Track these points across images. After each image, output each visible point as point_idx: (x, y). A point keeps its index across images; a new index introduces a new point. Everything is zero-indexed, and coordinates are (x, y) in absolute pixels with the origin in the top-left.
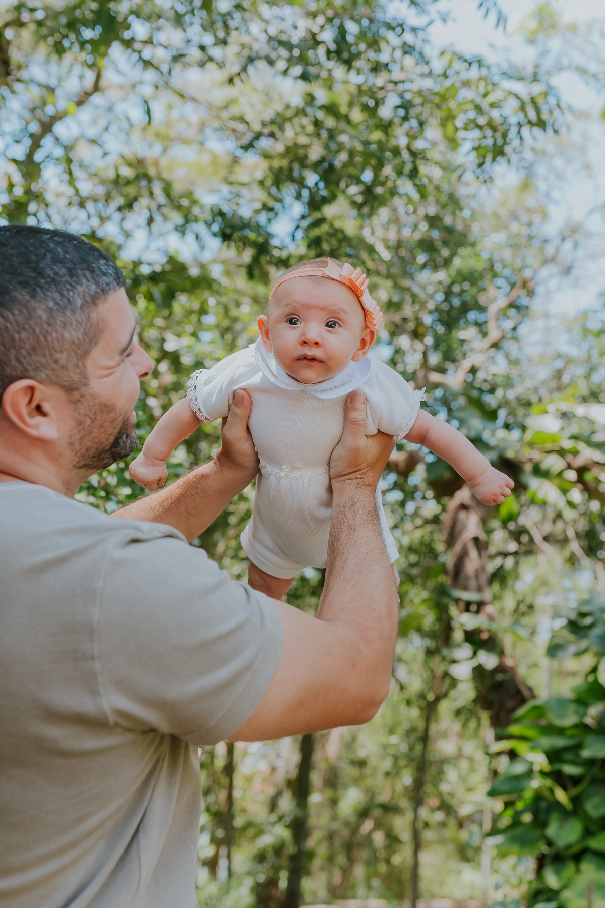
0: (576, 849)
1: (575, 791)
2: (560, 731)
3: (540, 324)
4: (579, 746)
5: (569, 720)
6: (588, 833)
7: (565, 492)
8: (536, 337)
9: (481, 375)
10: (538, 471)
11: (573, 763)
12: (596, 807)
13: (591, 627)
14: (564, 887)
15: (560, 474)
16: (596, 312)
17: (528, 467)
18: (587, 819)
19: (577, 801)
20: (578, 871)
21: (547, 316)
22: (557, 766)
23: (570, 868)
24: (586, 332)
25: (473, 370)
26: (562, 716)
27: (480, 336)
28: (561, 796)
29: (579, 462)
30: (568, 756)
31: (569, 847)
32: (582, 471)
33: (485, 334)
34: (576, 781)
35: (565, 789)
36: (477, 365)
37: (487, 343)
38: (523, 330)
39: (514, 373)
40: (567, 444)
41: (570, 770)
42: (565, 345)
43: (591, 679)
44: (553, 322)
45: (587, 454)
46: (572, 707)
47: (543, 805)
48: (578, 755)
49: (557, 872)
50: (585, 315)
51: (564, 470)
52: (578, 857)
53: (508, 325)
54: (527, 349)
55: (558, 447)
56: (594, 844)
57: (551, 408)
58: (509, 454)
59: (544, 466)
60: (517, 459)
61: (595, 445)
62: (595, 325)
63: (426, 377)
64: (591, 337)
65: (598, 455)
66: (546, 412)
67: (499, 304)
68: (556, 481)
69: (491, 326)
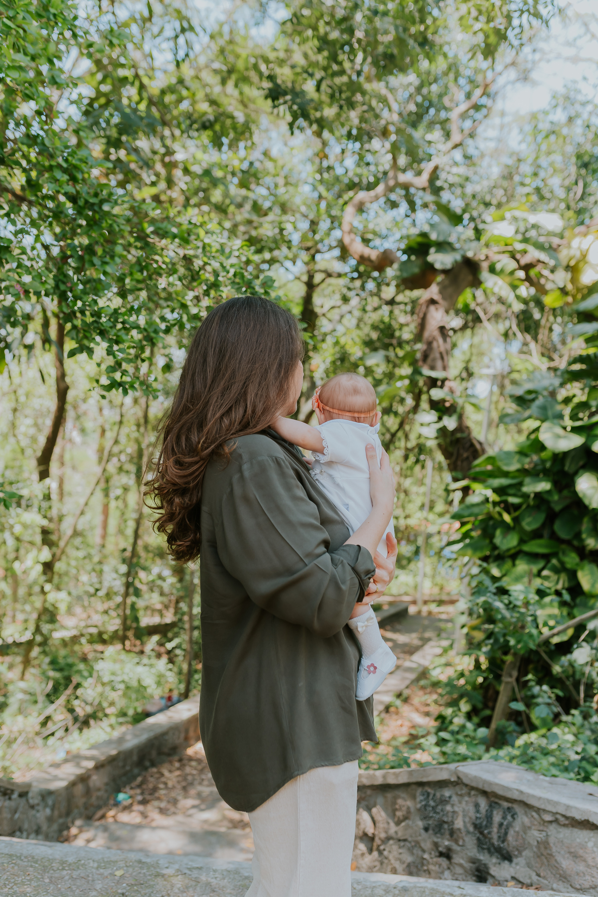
0: (513, 551)
1: (517, 513)
2: (506, 474)
3: (497, 121)
4: (521, 484)
5: (514, 467)
6: (522, 541)
7: (514, 287)
8: (492, 133)
9: (443, 175)
10: (492, 270)
11: (514, 495)
12: (529, 524)
13: (533, 400)
14: (504, 576)
15: (512, 273)
16: (546, 113)
17: (485, 265)
18: (522, 531)
19: (516, 520)
20: (514, 565)
21: (503, 114)
22: (504, 498)
23: (509, 563)
24: (537, 131)
25: (436, 171)
26: (508, 464)
27: (443, 139)
28: (507, 518)
29: (524, 261)
30: (511, 491)
31: (509, 550)
32: (527, 268)
33: (448, 135)
34: (516, 507)
35: (509, 513)
36: (440, 166)
37: (450, 144)
38: (480, 130)
39: (471, 173)
40: (519, 246)
41: (513, 500)
42: (516, 142)
43: (533, 437)
44: (507, 119)
45: (534, 254)
46: (517, 457)
47: (491, 523)
48: (520, 490)
49: (499, 566)
50: (534, 116)
51: (515, 270)
52: (514, 556)
53: (468, 124)
54: (482, 146)
55: (510, 248)
56: (526, 548)
57: (508, 215)
58: (470, 254)
59: (498, 267)
60: (476, 258)
61: (540, 247)
62: (544, 126)
63: (396, 178)
64: (540, 138)
65: (543, 256)
66: (503, 219)
67: (463, 107)
68: (508, 279)
69: (454, 128)
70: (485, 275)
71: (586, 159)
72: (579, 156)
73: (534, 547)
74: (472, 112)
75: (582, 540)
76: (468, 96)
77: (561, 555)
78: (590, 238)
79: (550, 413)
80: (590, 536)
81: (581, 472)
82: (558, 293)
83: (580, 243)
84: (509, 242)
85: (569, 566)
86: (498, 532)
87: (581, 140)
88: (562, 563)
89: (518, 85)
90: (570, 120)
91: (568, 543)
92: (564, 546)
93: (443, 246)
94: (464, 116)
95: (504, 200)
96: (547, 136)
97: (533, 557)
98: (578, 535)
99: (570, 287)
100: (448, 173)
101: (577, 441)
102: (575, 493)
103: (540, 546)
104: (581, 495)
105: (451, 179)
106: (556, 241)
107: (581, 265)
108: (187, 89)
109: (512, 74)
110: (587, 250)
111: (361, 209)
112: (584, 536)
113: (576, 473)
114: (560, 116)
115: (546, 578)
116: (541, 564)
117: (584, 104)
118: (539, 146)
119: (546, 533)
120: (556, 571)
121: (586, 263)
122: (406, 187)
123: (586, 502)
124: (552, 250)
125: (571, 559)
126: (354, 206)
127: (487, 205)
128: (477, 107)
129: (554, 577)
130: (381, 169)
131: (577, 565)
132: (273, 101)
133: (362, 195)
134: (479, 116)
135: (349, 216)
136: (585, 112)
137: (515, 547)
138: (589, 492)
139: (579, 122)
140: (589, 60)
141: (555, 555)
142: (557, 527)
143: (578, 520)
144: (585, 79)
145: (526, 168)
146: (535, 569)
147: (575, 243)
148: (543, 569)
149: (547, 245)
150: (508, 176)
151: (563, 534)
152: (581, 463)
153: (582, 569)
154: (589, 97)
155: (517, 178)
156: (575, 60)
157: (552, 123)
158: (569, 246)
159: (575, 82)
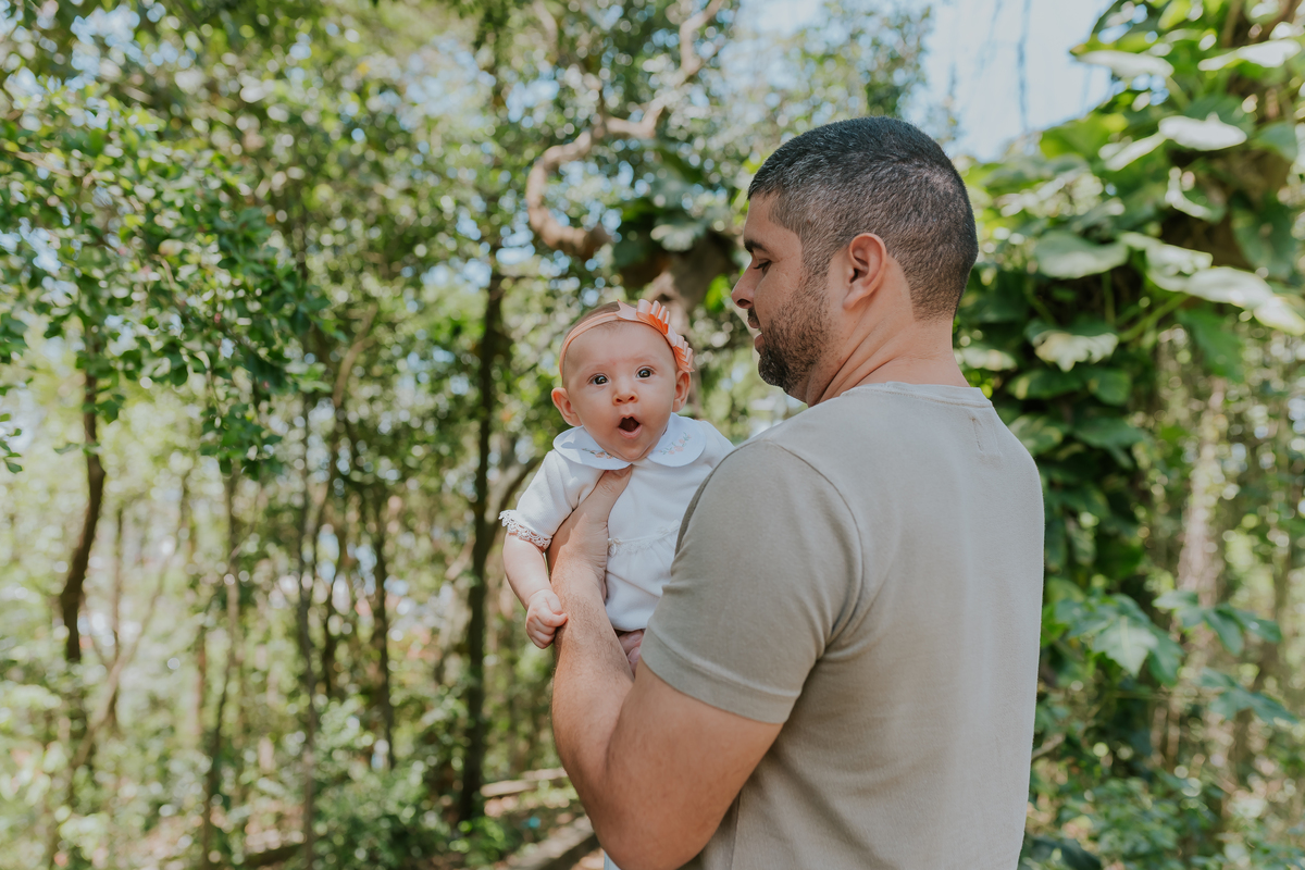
3: (747, 46)
8: (741, 64)
9: (674, 121)
16: (817, 29)
17: (740, 242)
21: (756, 35)
24: (806, 55)
25: (665, 114)
27: (672, 66)
33: (678, 62)
36: (669, 107)
37: (681, 75)
38: (726, 56)
39: (717, 116)
42: (781, 75)
44: (764, 44)
50: (802, 33)
53: (707, 49)
54: (732, 81)
58: (719, 226)
62: (818, 48)
63: (604, 125)
64: (811, 64)
67: (696, 23)
69: (686, 52)
71: (879, 92)
72: (870, 89)
74: (709, 30)
87: (873, 66)
90: (854, 37)
93: (675, 214)
94: (698, 36)
100: (682, 116)
105: (688, 126)
111: (555, 172)
114: (837, 34)
117: (870, 14)
118: (811, 76)
122: (623, 139)
126: (544, 168)
128: (718, 23)
130: (582, 114)
133: (553, 153)
134: (721, 35)
135: (537, 182)
136: (872, 25)
139: (865, 41)
157: (826, 42)
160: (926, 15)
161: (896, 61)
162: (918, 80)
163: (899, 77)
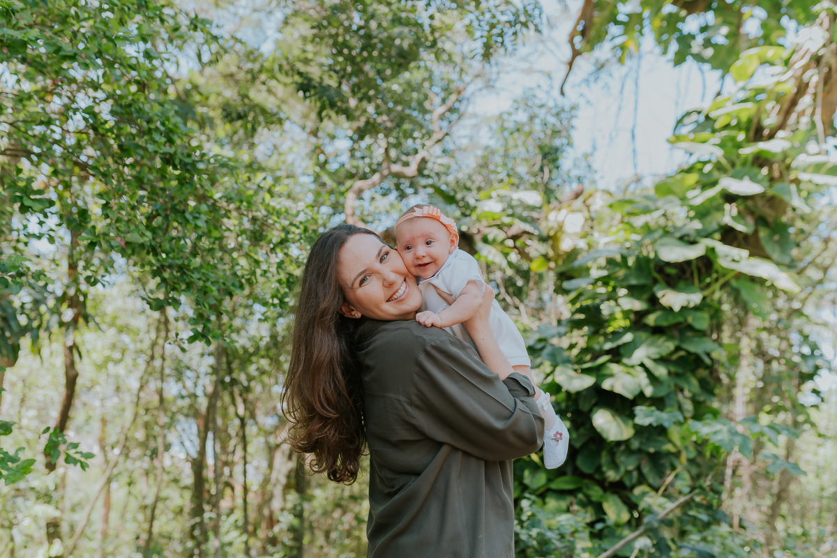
0: (541, 490)
3: (467, 122)
6: (549, 480)
7: (506, 255)
8: (464, 132)
9: (430, 165)
10: (485, 240)
13: (542, 349)
15: (502, 242)
16: (510, 114)
17: (478, 237)
20: (544, 503)
21: (475, 115)
24: (503, 129)
25: (423, 162)
27: (427, 135)
29: (513, 231)
32: (514, 238)
36: (426, 159)
37: (433, 140)
38: (455, 128)
40: (507, 220)
42: (486, 138)
44: (476, 120)
45: (519, 226)
51: (504, 240)
52: (543, 495)
53: (445, 124)
54: (458, 142)
55: (498, 222)
56: (554, 486)
57: (494, 194)
58: (465, 229)
59: (490, 237)
60: (470, 232)
61: (524, 220)
62: (510, 125)
63: (389, 168)
64: (506, 134)
65: (528, 227)
66: (490, 197)
67: (441, 110)
68: (500, 248)
69: (434, 127)
70: (480, 245)
71: (546, 150)
72: (541, 148)
73: (561, 484)
74: (448, 114)
75: (602, 473)
76: (444, 101)
77: (585, 490)
78: (564, 212)
79: (559, 359)
80: (609, 468)
81: (595, 409)
82: (542, 259)
83: (556, 216)
84: (496, 217)
85: (594, 499)
86: (526, 473)
87: (542, 135)
88: (588, 497)
89: (485, 92)
90: (532, 118)
91: (590, 477)
92: (586, 481)
94: (442, 117)
95: (483, 185)
96: (512, 133)
97: (562, 493)
98: (599, 469)
99: (551, 253)
100: (434, 163)
101: (588, 381)
102: (593, 428)
103: (566, 482)
104: (599, 430)
105: (437, 169)
106: (535, 215)
107: (559, 234)
108: (200, 94)
109: (479, 83)
110: (563, 222)
111: (359, 194)
112: (604, 469)
113: (590, 411)
114: (522, 117)
115: (574, 513)
116: (570, 499)
117: (541, 106)
118: (506, 140)
119: (569, 470)
120: (583, 505)
121: (563, 232)
122: (398, 176)
123: (605, 435)
124: (533, 221)
125: (595, 492)
126: (355, 192)
127: (469, 189)
128: (451, 110)
129: (582, 511)
130: (375, 161)
131: (602, 497)
132: (304, 93)
133: (359, 184)
134: (454, 117)
135: (350, 201)
136: (542, 112)
137: (543, 486)
138: (606, 427)
139: (537, 121)
140: (541, 72)
141: (579, 490)
142: (580, 462)
143: (597, 454)
144: (539, 86)
145: (498, 159)
146: (563, 505)
147: (552, 216)
148: (571, 504)
149: (529, 219)
150: (484, 165)
151: (586, 469)
152: (593, 401)
153: (607, 500)
154: (544, 101)
155: (492, 167)
156: (529, 71)
157: (515, 122)
158: (546, 218)
159: (531, 89)
160: (573, 108)
161: (556, 133)
162: (568, 144)
163: (557, 142)
